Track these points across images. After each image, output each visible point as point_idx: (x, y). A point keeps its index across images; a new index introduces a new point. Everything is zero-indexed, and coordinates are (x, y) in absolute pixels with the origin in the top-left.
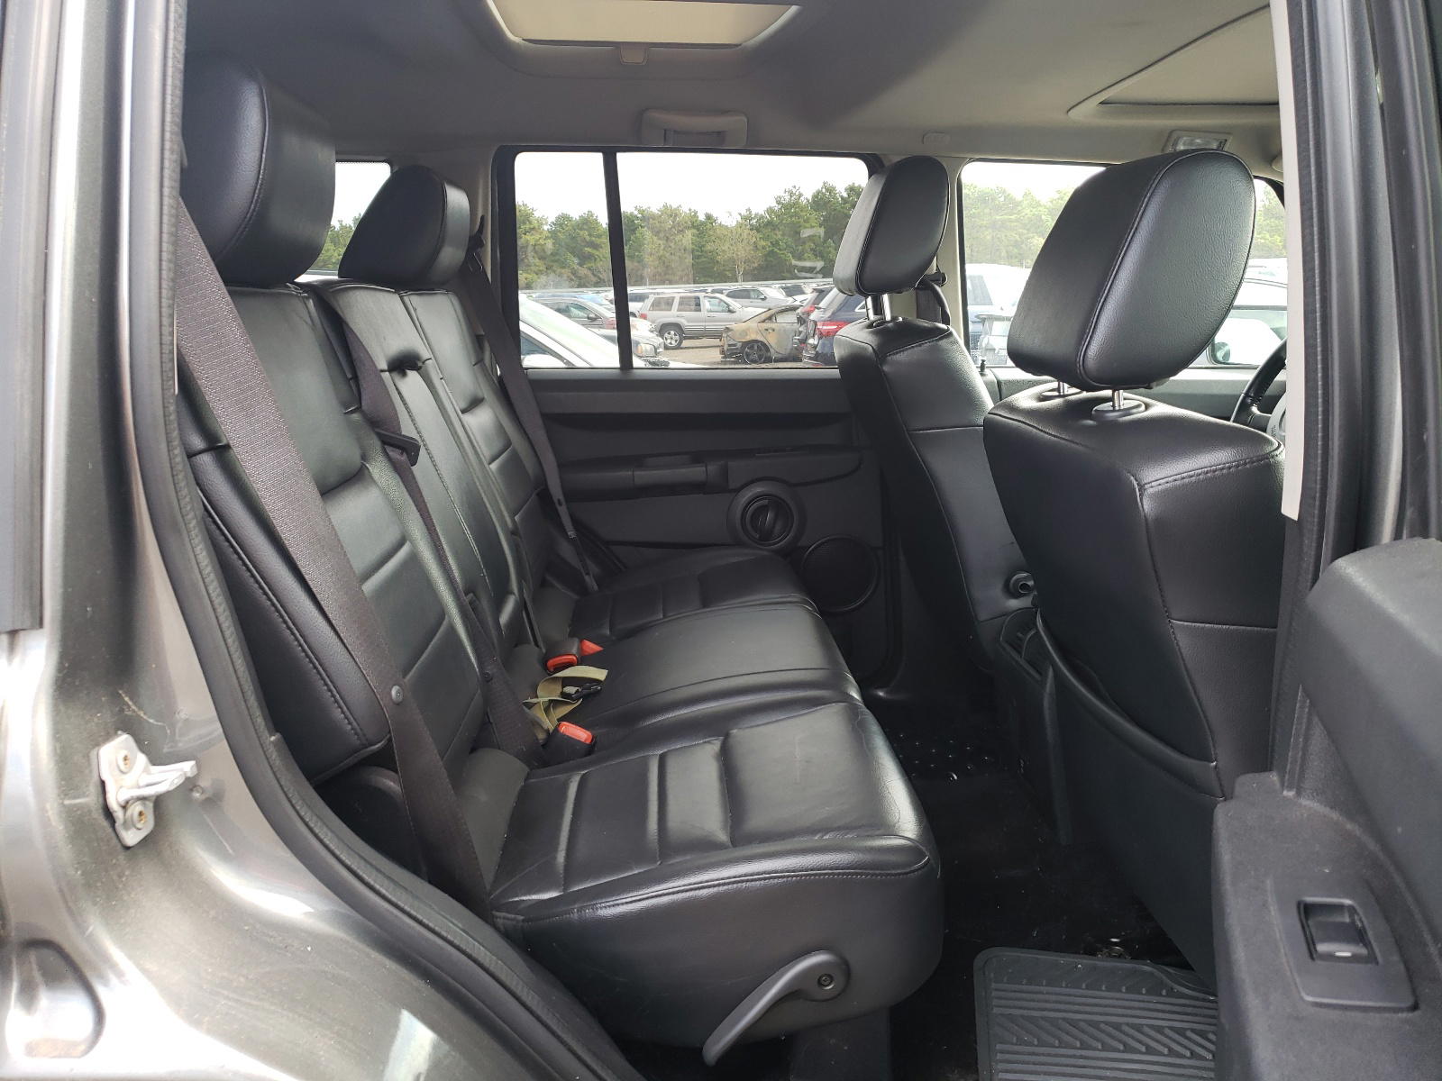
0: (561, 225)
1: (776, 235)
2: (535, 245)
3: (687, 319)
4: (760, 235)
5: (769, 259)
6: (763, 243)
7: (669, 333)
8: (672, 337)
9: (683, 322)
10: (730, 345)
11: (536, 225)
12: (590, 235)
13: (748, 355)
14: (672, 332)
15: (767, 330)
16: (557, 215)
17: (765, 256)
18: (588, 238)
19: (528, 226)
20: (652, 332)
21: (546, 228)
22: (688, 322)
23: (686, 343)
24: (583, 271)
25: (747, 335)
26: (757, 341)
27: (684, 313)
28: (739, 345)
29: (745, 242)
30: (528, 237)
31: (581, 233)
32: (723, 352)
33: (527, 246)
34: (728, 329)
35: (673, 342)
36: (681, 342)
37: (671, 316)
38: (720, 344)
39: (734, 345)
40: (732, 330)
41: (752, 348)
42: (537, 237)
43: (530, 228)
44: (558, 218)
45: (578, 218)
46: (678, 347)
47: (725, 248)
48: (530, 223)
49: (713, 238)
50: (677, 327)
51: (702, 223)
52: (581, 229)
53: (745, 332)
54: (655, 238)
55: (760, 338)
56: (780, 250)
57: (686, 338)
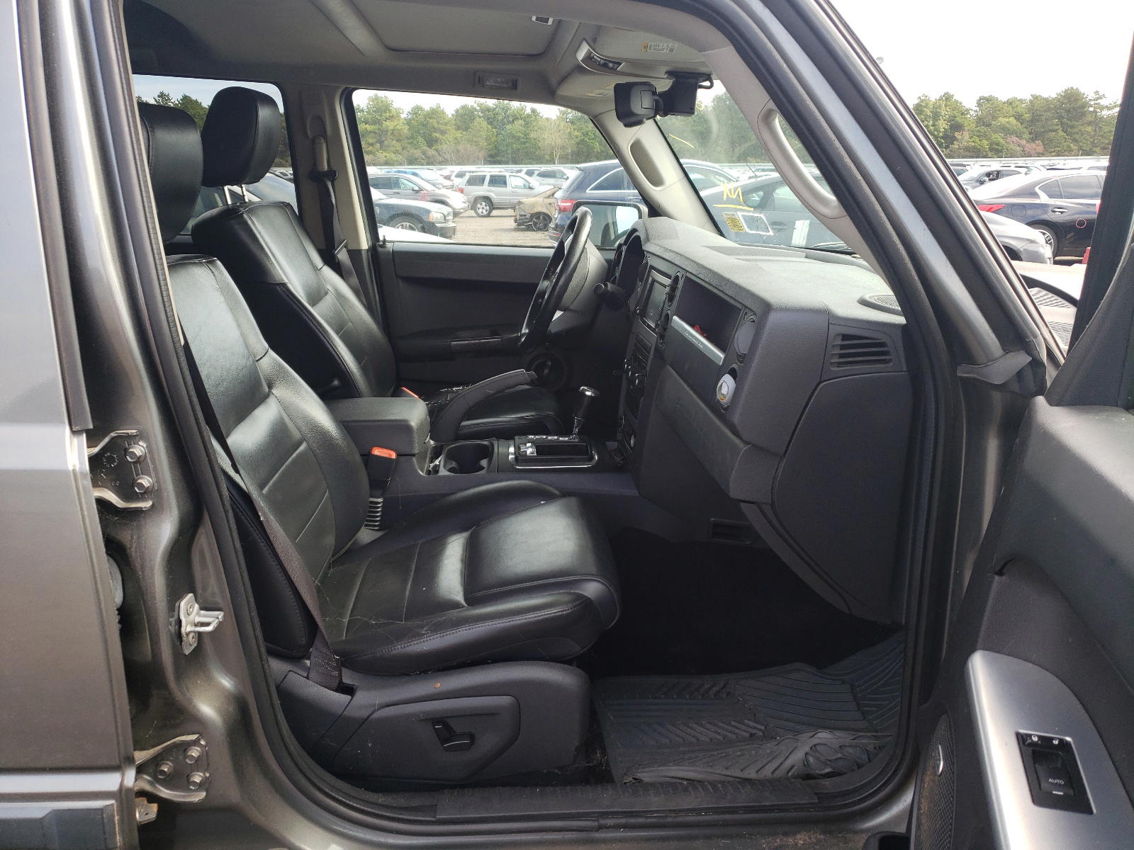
0: (416, 114)
1: (587, 127)
2: (394, 130)
3: (495, 193)
4: (573, 127)
5: (580, 146)
6: (576, 133)
7: (481, 204)
8: (483, 208)
9: (493, 196)
10: (521, 215)
11: (395, 114)
12: (438, 123)
13: (535, 224)
14: (484, 204)
15: (550, 204)
16: (412, 107)
17: (578, 144)
18: (436, 125)
19: (388, 114)
20: (465, 202)
21: (403, 116)
22: (496, 195)
23: (495, 213)
24: (431, 152)
25: (534, 208)
26: (544, 214)
27: (493, 189)
28: (528, 216)
29: (562, 132)
30: (388, 123)
31: (431, 121)
32: (516, 221)
33: (387, 131)
34: (520, 203)
35: (484, 211)
36: (490, 212)
37: (483, 190)
38: (513, 214)
39: (525, 215)
40: (523, 203)
41: (538, 218)
42: (396, 123)
43: (390, 116)
44: (414, 109)
45: (429, 110)
46: (488, 216)
47: (546, 136)
48: (390, 111)
49: (536, 128)
50: (487, 199)
51: (528, 116)
52: (431, 118)
53: (533, 205)
54: (490, 126)
55: (544, 210)
56: (589, 139)
57: (494, 209)
